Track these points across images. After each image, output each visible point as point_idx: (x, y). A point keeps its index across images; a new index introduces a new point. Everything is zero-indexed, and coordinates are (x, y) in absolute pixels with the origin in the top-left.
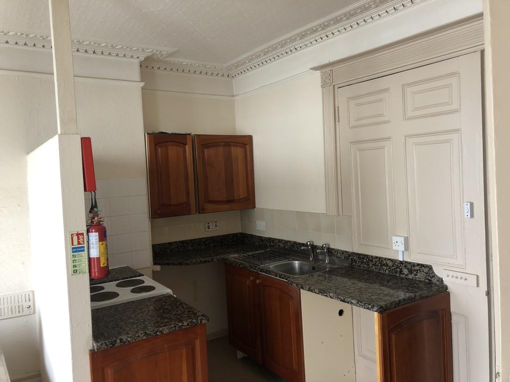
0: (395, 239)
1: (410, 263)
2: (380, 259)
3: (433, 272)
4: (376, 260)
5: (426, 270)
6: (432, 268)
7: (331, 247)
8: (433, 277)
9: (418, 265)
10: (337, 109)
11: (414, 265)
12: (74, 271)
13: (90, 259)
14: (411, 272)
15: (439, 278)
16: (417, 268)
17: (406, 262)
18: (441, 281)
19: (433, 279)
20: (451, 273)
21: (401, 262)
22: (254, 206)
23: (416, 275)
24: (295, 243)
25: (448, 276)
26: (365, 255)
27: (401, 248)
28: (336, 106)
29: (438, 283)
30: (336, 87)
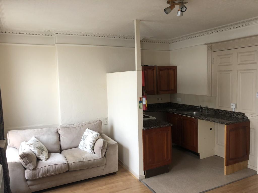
0: (232, 104)
1: (237, 112)
2: (226, 111)
3: (245, 115)
4: (225, 111)
5: (242, 114)
6: (244, 114)
7: (208, 107)
8: (245, 117)
9: (240, 113)
10: (213, 59)
11: (238, 113)
12: (139, 108)
13: (143, 105)
14: (237, 115)
15: (247, 117)
16: (239, 114)
17: (236, 112)
18: (248, 118)
19: (244, 117)
20: (251, 115)
21: (234, 112)
22: (176, 93)
23: (239, 116)
24: (194, 106)
25: (250, 116)
26: (221, 110)
27: (234, 107)
28: (213, 58)
29: (246, 118)
30: (213, 51)
